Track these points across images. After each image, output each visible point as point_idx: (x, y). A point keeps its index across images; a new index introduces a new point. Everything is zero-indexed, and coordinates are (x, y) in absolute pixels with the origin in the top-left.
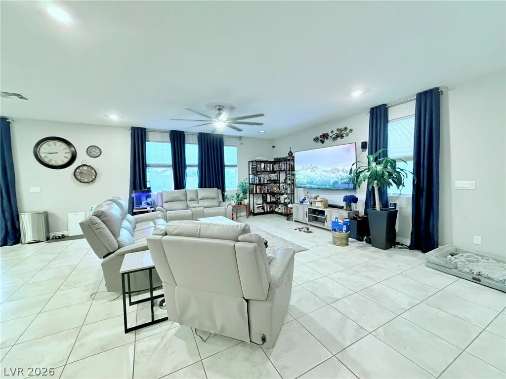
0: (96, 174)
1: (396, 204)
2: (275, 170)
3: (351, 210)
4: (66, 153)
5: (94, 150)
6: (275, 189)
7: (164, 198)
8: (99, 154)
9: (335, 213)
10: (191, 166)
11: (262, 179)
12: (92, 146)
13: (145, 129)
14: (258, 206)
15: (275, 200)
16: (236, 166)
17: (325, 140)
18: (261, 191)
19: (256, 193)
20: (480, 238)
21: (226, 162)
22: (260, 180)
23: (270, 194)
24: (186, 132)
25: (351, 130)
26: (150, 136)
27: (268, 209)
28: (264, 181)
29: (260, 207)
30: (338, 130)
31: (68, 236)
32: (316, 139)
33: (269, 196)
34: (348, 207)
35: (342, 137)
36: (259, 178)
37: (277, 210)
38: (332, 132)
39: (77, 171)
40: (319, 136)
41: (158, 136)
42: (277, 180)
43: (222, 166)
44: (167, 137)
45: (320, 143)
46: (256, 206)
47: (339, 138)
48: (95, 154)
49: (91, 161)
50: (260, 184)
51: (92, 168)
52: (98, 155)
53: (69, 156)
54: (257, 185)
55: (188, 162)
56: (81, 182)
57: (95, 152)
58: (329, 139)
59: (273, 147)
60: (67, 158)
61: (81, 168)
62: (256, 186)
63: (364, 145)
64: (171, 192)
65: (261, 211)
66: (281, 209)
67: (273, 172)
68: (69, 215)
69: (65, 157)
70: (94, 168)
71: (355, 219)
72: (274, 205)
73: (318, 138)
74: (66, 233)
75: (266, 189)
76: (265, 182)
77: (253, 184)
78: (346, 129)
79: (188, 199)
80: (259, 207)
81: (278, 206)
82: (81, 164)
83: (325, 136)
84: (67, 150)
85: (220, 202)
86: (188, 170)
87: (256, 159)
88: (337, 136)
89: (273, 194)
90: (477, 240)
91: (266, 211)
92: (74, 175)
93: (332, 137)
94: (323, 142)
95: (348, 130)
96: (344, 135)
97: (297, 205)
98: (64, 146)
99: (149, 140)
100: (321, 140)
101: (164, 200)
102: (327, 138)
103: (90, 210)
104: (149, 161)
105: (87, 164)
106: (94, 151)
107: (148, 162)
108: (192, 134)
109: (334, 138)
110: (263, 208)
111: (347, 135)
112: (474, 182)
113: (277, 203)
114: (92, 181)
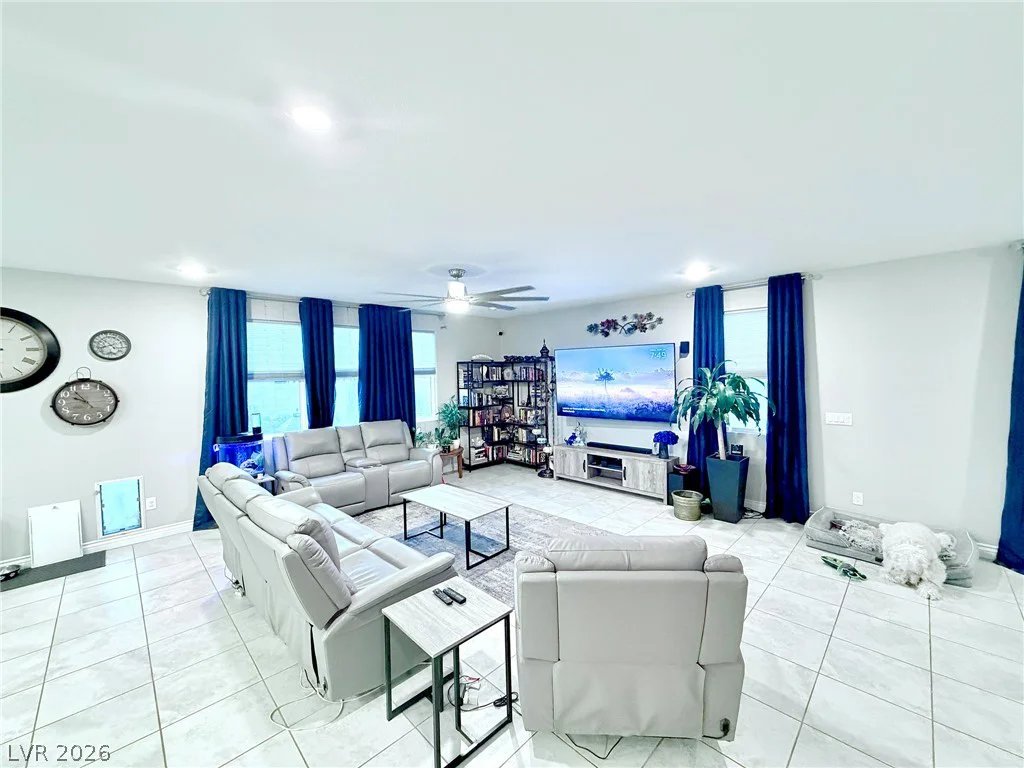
0: (117, 401)
1: (742, 446)
2: (506, 378)
3: (668, 457)
4: (28, 350)
5: (110, 341)
6: (507, 415)
7: (290, 449)
8: (124, 350)
9: (642, 463)
10: (345, 374)
11: (484, 397)
12: (105, 332)
13: (244, 293)
14: (477, 451)
15: (507, 438)
16: (433, 372)
17: (611, 331)
18: (482, 420)
19: (474, 426)
20: (860, 495)
21: (417, 365)
22: (480, 400)
23: (497, 425)
24: (337, 302)
25: (660, 320)
26: (255, 309)
27: (495, 456)
28: (488, 401)
29: (481, 452)
30: (636, 316)
31: (28, 570)
32: (592, 328)
33: (496, 430)
34: (663, 453)
35: (643, 329)
36: (479, 395)
37: (511, 456)
38: (625, 318)
39: (62, 394)
40: (599, 323)
41: (273, 310)
42: (510, 399)
43: (410, 373)
44: (294, 312)
45: (600, 336)
46: (474, 451)
47: (638, 331)
48: (115, 351)
49: (100, 370)
50: (480, 408)
51: (104, 386)
52: (120, 354)
53: (38, 358)
54: (475, 409)
55: (339, 366)
56: (73, 424)
57: (114, 346)
58: (618, 331)
59: (501, 334)
60: (32, 362)
61: (73, 388)
62: (474, 412)
63: (684, 348)
64: (304, 435)
65: (482, 460)
66: (519, 453)
67: (503, 382)
68: (32, 511)
69: (26, 360)
70: (111, 385)
71: (676, 472)
72: (505, 448)
73: (596, 325)
74: (23, 563)
75: (491, 415)
76: (490, 404)
77: (468, 408)
78: (650, 316)
79: (343, 448)
80: (479, 453)
81: (512, 447)
82: (75, 379)
83: (611, 325)
84: (34, 342)
85: (409, 449)
86: (340, 384)
87: (474, 358)
88: (635, 327)
89: (502, 425)
90: (858, 498)
91: (490, 459)
92: (54, 406)
93: (626, 328)
94: (607, 334)
95: (654, 319)
96: (647, 326)
97: (560, 448)
98: (21, 331)
99: (253, 317)
100: (603, 331)
101: (292, 455)
102: (615, 329)
103: (97, 493)
104: (253, 366)
105: (93, 378)
106: (109, 344)
107: (251, 368)
108: (349, 306)
109: (629, 330)
110: (486, 456)
111: (653, 327)
112: (850, 415)
113: (511, 442)
114: (104, 420)
